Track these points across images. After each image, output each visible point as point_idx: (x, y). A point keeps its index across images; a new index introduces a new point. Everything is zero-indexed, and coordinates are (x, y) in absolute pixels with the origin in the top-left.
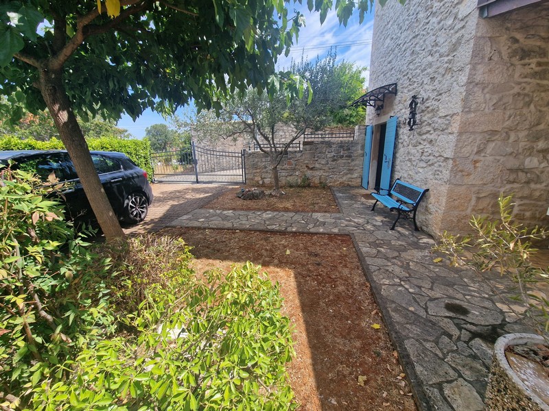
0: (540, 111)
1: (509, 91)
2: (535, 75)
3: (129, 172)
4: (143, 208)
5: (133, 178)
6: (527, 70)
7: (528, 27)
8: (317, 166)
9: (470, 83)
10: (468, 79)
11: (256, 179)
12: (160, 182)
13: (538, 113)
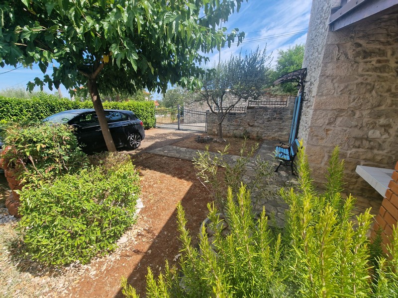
0: (381, 96)
1: (353, 81)
2: (375, 69)
3: (132, 122)
4: (138, 141)
5: (134, 125)
6: (369, 66)
7: (369, 35)
8: (256, 124)
9: (323, 76)
10: (321, 73)
11: (214, 130)
12: (159, 128)
13: (379, 97)
